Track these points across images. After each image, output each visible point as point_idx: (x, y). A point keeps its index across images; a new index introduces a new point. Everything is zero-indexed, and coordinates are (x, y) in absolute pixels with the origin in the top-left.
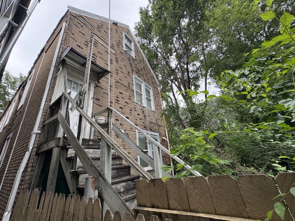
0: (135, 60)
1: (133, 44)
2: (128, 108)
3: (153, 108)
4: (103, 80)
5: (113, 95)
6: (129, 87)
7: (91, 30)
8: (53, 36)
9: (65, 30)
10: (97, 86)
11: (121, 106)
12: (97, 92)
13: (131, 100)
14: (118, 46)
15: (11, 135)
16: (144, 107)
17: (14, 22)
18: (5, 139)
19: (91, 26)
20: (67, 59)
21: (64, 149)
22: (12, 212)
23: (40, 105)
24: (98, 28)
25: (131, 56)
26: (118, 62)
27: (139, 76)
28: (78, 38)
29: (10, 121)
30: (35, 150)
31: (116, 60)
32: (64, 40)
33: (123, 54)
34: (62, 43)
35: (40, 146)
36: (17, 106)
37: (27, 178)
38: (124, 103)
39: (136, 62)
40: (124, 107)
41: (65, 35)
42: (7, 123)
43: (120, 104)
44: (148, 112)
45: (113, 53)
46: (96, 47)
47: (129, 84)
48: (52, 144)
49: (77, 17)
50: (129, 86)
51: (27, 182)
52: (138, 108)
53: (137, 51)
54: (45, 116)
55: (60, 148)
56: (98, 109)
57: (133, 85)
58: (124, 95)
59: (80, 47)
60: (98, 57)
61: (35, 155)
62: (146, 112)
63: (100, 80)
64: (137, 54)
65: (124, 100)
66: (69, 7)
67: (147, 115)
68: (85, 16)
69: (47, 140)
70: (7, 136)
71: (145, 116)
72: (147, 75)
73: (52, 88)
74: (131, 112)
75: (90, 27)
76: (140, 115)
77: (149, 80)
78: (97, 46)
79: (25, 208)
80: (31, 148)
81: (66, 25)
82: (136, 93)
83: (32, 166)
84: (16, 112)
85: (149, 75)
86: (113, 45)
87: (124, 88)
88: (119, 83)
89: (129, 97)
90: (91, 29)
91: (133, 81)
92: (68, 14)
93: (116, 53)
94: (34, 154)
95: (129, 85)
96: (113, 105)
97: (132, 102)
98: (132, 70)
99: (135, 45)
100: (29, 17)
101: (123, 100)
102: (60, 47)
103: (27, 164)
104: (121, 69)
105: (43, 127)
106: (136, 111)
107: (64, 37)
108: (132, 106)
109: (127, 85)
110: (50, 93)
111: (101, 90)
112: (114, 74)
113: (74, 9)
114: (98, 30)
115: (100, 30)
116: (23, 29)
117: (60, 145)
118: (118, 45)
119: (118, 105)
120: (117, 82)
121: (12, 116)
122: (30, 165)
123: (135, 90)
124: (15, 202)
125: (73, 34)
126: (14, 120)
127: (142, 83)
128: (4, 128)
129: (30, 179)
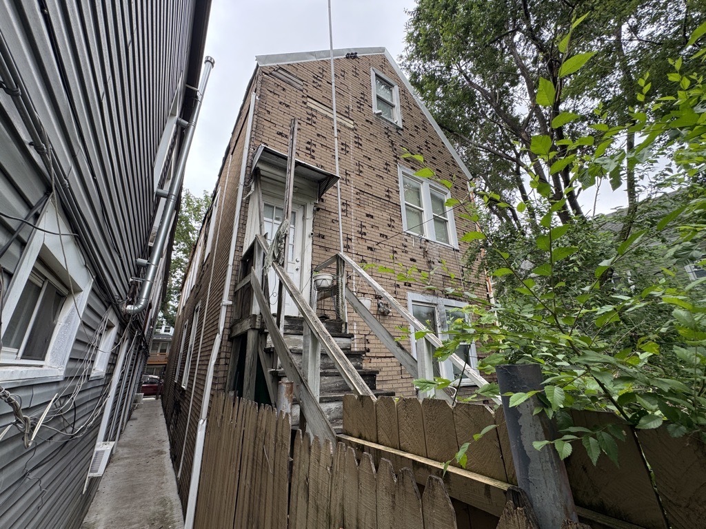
0: (402, 130)
1: (396, 89)
2: (386, 246)
3: (453, 242)
4: (329, 195)
5: (353, 224)
6: (388, 199)
7: (302, 91)
8: (240, 120)
9: (255, 110)
10: (318, 209)
11: (370, 246)
12: (319, 221)
13: (393, 229)
14: (359, 108)
15: (199, 304)
16: (427, 241)
17: (183, 119)
18: (193, 309)
19: (300, 82)
20: (261, 166)
21: (262, 333)
22: (208, 421)
23: (228, 258)
24: (315, 80)
25: (391, 123)
26: (361, 145)
27: (413, 168)
28: (277, 117)
29: (197, 278)
30: (227, 332)
31: (356, 142)
32: (254, 129)
33: (371, 123)
34: (253, 136)
35: (233, 326)
36: (203, 255)
37: (221, 374)
38: (377, 237)
39: (405, 135)
40: (376, 247)
41: (255, 120)
42: (194, 284)
43: (368, 241)
44: (438, 253)
45: (349, 128)
46: (313, 124)
47: (388, 191)
48: (246, 325)
49: (274, 73)
50: (388, 196)
51: (221, 381)
52: (412, 244)
53: (408, 105)
54: (237, 275)
55: (257, 332)
56: (322, 256)
57: (398, 192)
58: (378, 219)
59: (282, 136)
60: (318, 146)
61: (228, 340)
62: (434, 253)
63: (324, 194)
64: (409, 112)
65: (377, 231)
66: (258, 58)
67: (435, 261)
68: (288, 65)
69: (242, 316)
70: (196, 305)
71: (429, 262)
72: (435, 162)
73: (243, 225)
74: (395, 255)
75: (299, 86)
76: (418, 261)
77: (440, 171)
78: (315, 123)
79: (220, 417)
80: (221, 328)
81: (256, 99)
82: (406, 209)
83: (226, 358)
84: (202, 265)
85: (441, 160)
86: (349, 108)
87: (377, 203)
88: (365, 194)
89: (389, 223)
90: (301, 88)
91: (397, 182)
92: (258, 72)
93: (355, 126)
94: (227, 338)
95: (387, 194)
96: (353, 244)
97: (395, 234)
98: (396, 157)
99: (403, 92)
100: (201, 102)
101: (373, 230)
102: (250, 145)
103: (219, 354)
104: (369, 161)
105: (235, 295)
106: (406, 252)
107: (255, 123)
108: (396, 242)
109: (382, 194)
110: (240, 235)
111: (327, 216)
112: (353, 175)
113: (267, 58)
114: (315, 85)
115: (319, 83)
116: (195, 127)
117: (257, 327)
118: (361, 104)
119: (364, 243)
120: (361, 193)
121: (198, 271)
122: (223, 355)
123: (403, 203)
124: (209, 408)
125: (269, 112)
126: (201, 278)
127: (422, 182)
128: (191, 291)
129: (224, 377)
